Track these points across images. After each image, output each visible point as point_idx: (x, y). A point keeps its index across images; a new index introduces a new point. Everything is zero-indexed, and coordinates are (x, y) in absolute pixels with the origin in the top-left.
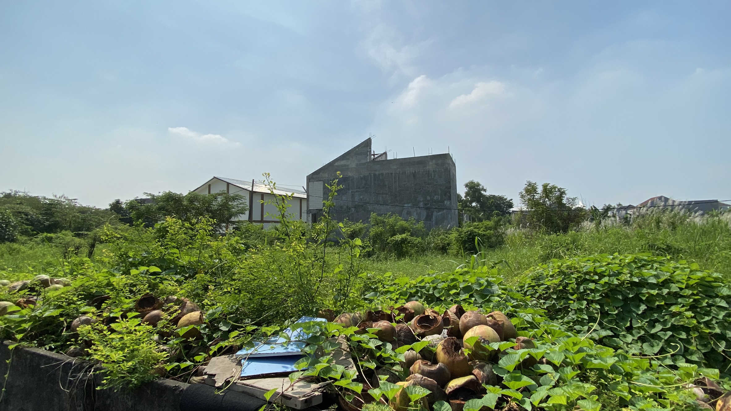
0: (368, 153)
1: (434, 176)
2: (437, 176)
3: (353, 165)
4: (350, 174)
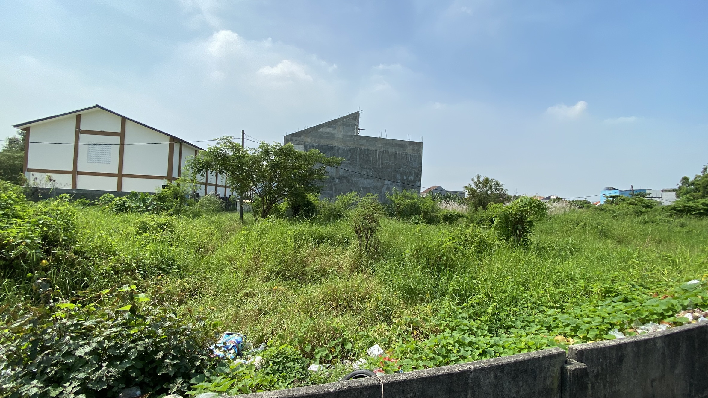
0: (356, 126)
3: (340, 135)
4: (335, 144)
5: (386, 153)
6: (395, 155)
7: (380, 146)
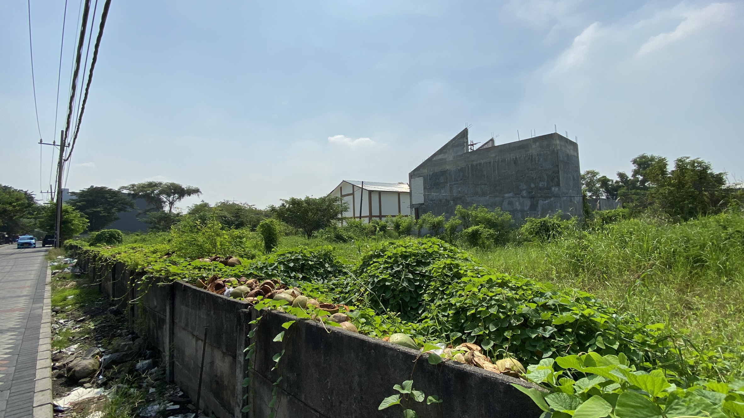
0: (465, 144)
1: (539, 161)
2: (541, 160)
3: (451, 158)
4: (448, 167)
5: (502, 161)
6: (515, 162)
7: (494, 155)
